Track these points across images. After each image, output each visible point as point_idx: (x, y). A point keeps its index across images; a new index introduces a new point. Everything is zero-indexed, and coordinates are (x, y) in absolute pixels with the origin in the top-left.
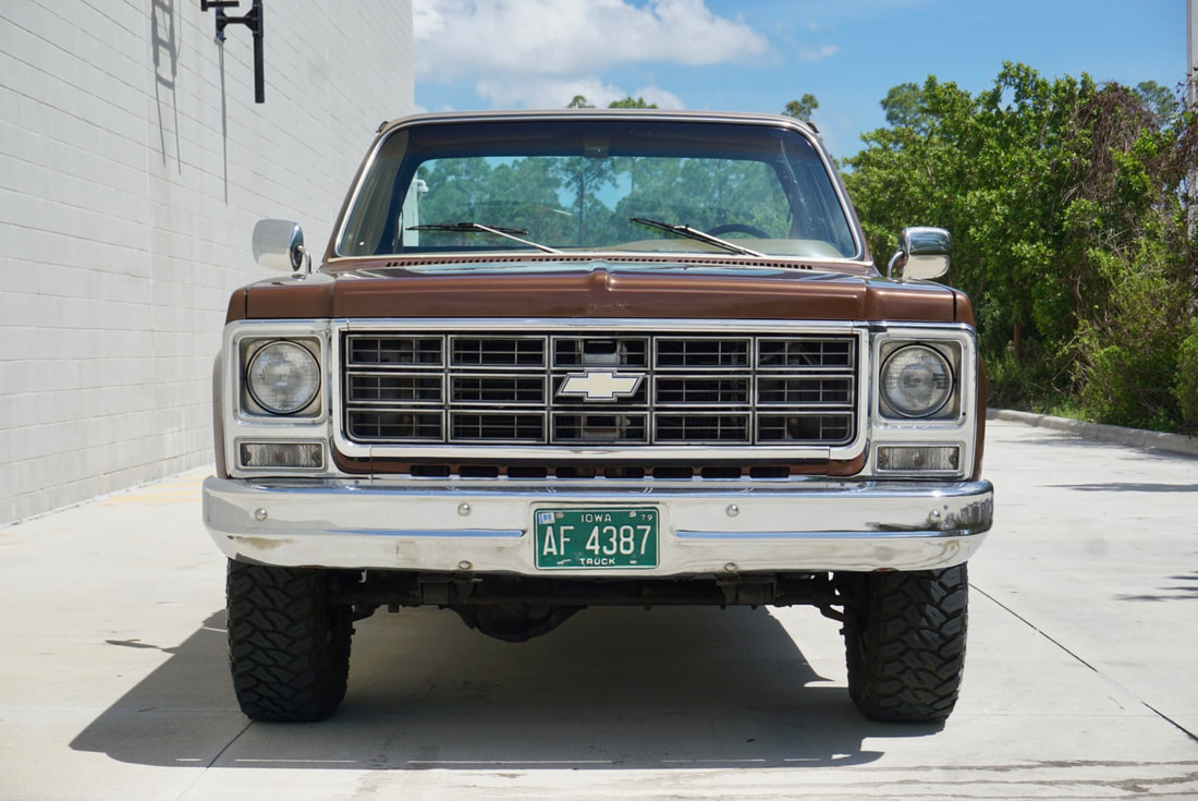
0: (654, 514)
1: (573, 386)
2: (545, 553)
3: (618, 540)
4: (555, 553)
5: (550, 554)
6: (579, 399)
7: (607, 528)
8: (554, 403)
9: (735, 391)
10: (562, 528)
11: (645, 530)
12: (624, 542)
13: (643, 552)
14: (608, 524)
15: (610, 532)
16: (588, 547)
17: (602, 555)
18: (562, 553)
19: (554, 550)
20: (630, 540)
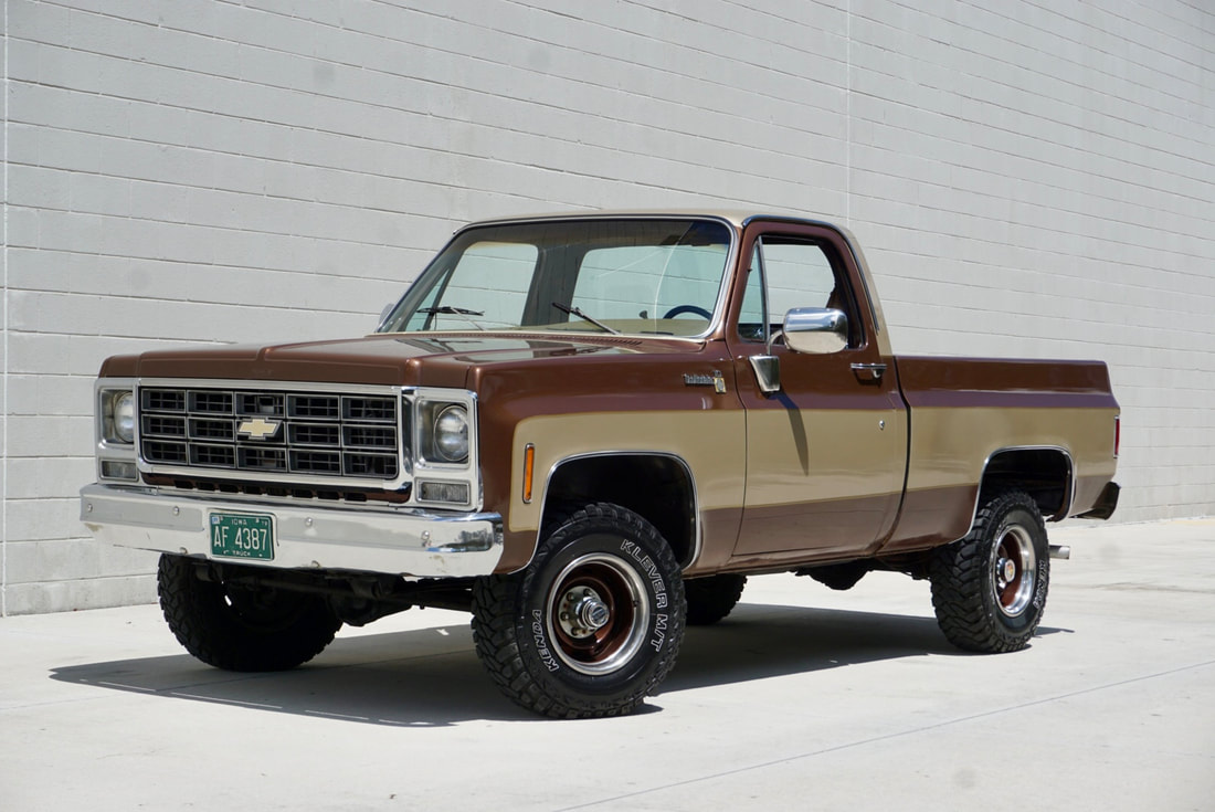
0: (270, 522)
1: (246, 428)
2: (215, 545)
3: (251, 539)
5: (218, 545)
6: (246, 438)
7: (245, 529)
8: (237, 439)
9: (329, 435)
10: (223, 528)
11: (265, 533)
12: (254, 541)
13: (264, 549)
15: (247, 532)
16: (237, 542)
17: (244, 549)
18: (224, 545)
19: (220, 543)
20: (257, 539)
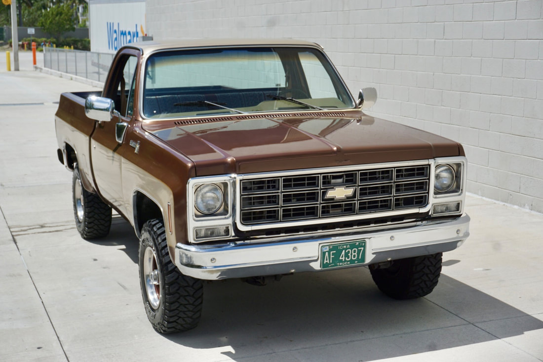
0: (365, 243)
1: (330, 194)
2: (325, 263)
3: (351, 254)
4: (328, 262)
5: (327, 263)
6: (332, 199)
7: (348, 250)
8: (322, 201)
10: (331, 252)
11: (361, 249)
12: (353, 255)
13: (360, 258)
14: (349, 248)
15: (349, 252)
16: (341, 258)
17: (345, 261)
18: (331, 262)
19: (328, 261)
20: (356, 254)
